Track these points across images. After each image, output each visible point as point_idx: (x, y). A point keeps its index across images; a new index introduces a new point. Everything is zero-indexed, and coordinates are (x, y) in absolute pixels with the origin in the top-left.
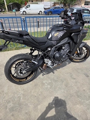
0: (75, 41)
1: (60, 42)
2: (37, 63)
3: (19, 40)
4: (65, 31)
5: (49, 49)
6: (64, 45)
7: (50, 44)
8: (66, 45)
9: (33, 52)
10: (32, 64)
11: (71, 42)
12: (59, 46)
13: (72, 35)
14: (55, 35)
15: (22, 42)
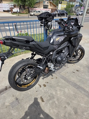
0: (74, 44)
1: (60, 46)
2: (42, 68)
3: (26, 46)
4: (66, 36)
5: (51, 53)
6: (64, 48)
7: (52, 49)
8: (66, 49)
9: (34, 57)
10: (38, 70)
11: (70, 46)
12: (60, 50)
13: (71, 39)
14: (57, 39)
15: (29, 48)
